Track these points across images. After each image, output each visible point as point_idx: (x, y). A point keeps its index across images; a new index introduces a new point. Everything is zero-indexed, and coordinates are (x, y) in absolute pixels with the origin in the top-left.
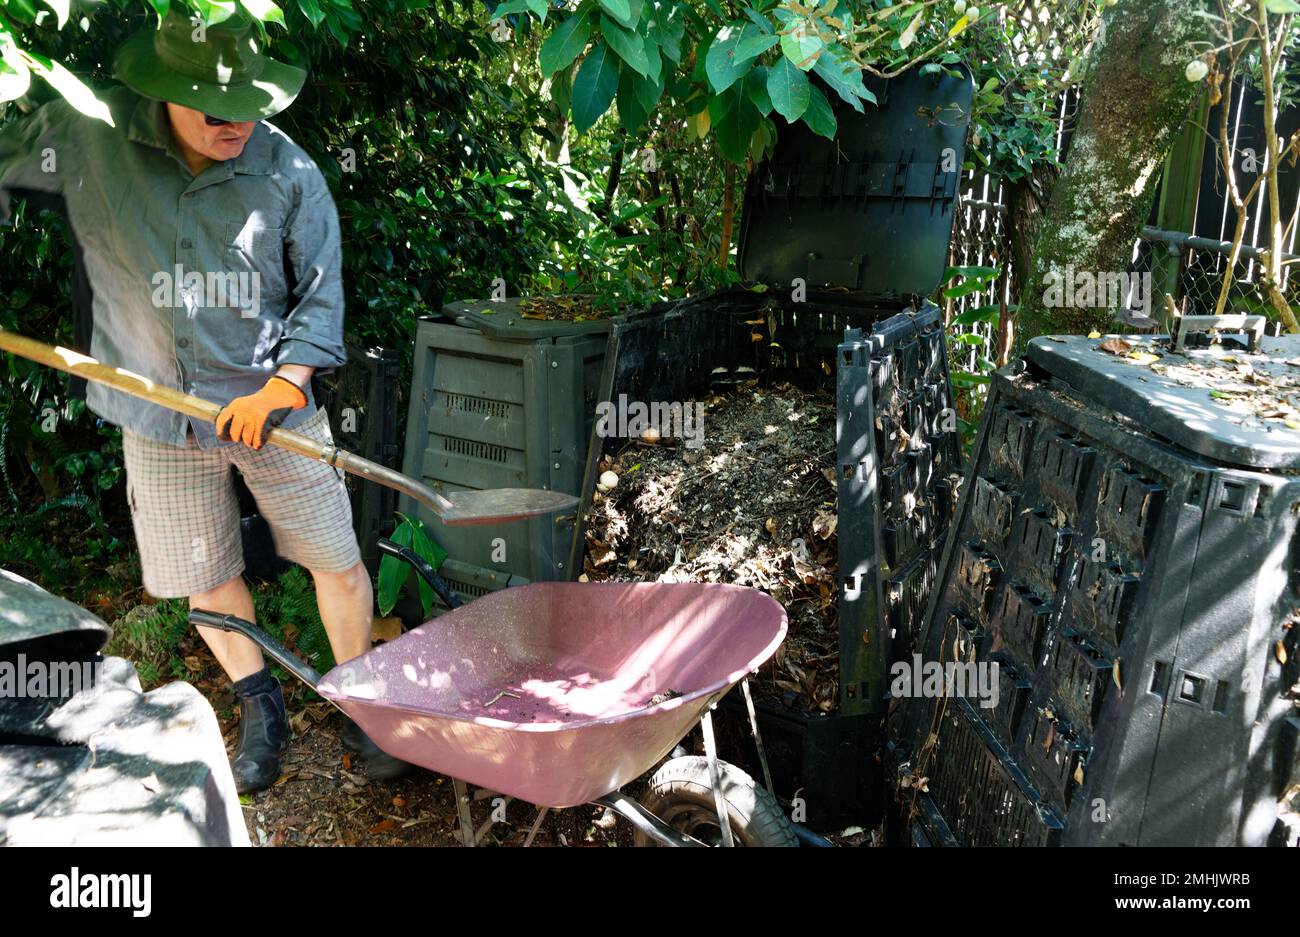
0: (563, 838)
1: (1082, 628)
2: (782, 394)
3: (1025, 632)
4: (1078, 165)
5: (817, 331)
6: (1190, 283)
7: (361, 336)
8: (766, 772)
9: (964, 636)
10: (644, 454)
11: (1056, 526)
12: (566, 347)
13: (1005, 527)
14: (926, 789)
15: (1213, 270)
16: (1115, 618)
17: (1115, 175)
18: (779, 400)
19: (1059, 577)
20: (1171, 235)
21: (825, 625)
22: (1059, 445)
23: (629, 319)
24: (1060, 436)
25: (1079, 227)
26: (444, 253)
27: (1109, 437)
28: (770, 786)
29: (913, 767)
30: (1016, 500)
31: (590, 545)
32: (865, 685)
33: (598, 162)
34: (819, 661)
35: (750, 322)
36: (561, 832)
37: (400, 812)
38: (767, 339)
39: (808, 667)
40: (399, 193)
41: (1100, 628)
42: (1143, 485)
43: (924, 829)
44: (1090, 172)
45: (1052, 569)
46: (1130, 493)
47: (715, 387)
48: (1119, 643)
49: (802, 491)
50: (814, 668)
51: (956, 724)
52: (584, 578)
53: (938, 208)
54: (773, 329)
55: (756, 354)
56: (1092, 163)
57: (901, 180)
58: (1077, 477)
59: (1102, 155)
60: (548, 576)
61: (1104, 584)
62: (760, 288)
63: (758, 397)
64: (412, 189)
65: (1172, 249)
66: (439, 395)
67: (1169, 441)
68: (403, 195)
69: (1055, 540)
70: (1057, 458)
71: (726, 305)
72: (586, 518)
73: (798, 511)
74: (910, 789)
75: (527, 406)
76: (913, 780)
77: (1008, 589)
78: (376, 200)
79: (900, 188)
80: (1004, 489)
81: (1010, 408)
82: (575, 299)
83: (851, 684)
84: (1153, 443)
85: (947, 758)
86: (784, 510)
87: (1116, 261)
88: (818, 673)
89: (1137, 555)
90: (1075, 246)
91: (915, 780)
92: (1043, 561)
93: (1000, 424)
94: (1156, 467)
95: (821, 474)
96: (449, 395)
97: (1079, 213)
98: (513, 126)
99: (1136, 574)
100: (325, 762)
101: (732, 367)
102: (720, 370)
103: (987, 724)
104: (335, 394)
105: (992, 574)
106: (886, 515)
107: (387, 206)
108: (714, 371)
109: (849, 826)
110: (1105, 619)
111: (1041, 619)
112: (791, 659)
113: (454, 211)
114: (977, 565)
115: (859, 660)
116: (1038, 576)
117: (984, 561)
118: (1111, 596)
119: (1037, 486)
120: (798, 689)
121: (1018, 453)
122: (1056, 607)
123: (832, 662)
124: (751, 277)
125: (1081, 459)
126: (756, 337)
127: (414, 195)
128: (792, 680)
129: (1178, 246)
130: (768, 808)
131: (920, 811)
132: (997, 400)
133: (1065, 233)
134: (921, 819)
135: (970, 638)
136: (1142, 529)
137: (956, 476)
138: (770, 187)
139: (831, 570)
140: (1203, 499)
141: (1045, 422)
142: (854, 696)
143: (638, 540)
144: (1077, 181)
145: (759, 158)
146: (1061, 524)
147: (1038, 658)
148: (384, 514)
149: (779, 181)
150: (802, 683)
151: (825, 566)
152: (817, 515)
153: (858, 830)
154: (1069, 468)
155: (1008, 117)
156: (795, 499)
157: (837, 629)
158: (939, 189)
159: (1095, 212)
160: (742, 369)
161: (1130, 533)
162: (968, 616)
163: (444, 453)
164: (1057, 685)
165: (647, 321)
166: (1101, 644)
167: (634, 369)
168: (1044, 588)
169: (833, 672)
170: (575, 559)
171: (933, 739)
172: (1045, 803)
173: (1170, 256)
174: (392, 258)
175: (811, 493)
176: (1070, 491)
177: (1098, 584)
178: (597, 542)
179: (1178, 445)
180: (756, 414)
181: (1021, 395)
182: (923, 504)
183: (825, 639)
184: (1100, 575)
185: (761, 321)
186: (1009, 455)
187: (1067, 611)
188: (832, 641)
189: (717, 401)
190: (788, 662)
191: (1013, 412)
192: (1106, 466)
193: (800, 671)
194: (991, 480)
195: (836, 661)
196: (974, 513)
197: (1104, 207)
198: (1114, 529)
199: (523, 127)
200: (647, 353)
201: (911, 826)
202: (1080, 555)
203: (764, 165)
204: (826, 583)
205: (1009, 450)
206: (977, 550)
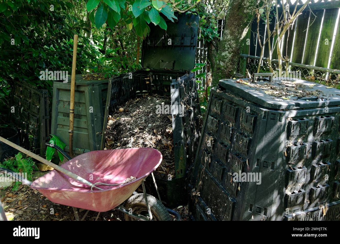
0: (104, 218)
1: (238, 152)
2: (155, 97)
3: (223, 154)
4: (226, 37)
5: (163, 81)
6: (249, 66)
7: (37, 86)
8: (159, 196)
9: (208, 156)
10: (120, 115)
11: (230, 127)
12: (96, 87)
13: (216, 128)
14: (199, 195)
15: (254, 63)
16: (246, 148)
17: (235, 40)
18: (155, 99)
19: (231, 140)
20: (244, 55)
21: (171, 156)
22: (229, 106)
23: (114, 79)
24: (230, 104)
25: (227, 52)
26: (60, 63)
27: (242, 104)
28: (160, 199)
29: (196, 190)
30: (219, 121)
31: (106, 140)
32: (181, 170)
33: (101, 38)
34: (170, 165)
35: (146, 79)
36: (104, 217)
37: (58, 217)
38: (150, 83)
39: (167, 167)
40: (45, 46)
41: (243, 151)
42: (252, 115)
43: (200, 205)
44: (229, 39)
45: (230, 138)
46: (249, 118)
47: (137, 96)
48: (247, 155)
49: (162, 122)
50: (168, 167)
51: (206, 178)
52: (105, 149)
53: (192, 48)
54: (151, 80)
55: (148, 87)
56: (229, 37)
57: (182, 41)
58: (235, 114)
59: (231, 35)
60: (95, 149)
61: (243, 140)
62: (148, 70)
63: (149, 98)
64: (49, 45)
65: (245, 58)
66: (61, 102)
67: (257, 104)
68: (46, 47)
69: (230, 130)
70: (229, 109)
71: (139, 74)
72: (105, 133)
73: (162, 127)
74: (195, 196)
75: (86, 104)
76: (196, 193)
77: (218, 143)
78: (39, 48)
79: (182, 43)
80: (216, 118)
81: (216, 98)
82: (98, 74)
83: (178, 170)
84: (253, 105)
85: (204, 187)
86: (158, 127)
87: (235, 61)
88: (170, 168)
89: (251, 133)
90: (226, 57)
91: (197, 193)
92: (227, 136)
93: (214, 102)
94: (254, 111)
95: (167, 117)
96: (63, 101)
97: (227, 49)
98: (77, 28)
99: (251, 138)
100: (34, 205)
101: (141, 90)
102: (138, 91)
103: (215, 178)
104: (30, 103)
105: (214, 140)
106: (184, 126)
107: (42, 50)
108: (137, 92)
109: (179, 206)
110: (244, 149)
111: (227, 150)
112: (162, 165)
113: (61, 51)
114: (210, 138)
115: (180, 164)
116: (226, 140)
117: (211, 137)
118: (245, 143)
119: (224, 117)
120: (165, 173)
121: (219, 109)
122: (231, 147)
123: (173, 165)
124: (145, 67)
125: (235, 109)
126: (147, 82)
127: (50, 47)
128: (163, 171)
129: (246, 57)
130: (160, 205)
131: (198, 201)
132: (212, 96)
133: (223, 54)
134: (199, 203)
135: (209, 156)
136: (252, 126)
137: (200, 116)
138: (149, 43)
139: (172, 142)
140: (266, 118)
141: (225, 101)
142: (179, 173)
143: (120, 138)
144: (226, 41)
145: (146, 36)
146: (231, 126)
147: (227, 160)
148: (46, 136)
149: (151, 42)
150: (165, 171)
151: (170, 141)
152: (167, 128)
153: (181, 206)
154: (232, 112)
155: (206, 26)
156: (161, 124)
157: (174, 156)
158: (192, 43)
159: (230, 49)
160: (144, 91)
161: (249, 127)
162: (208, 151)
163: (63, 117)
164: (232, 166)
165: (119, 79)
166: (243, 155)
167: (116, 92)
168: (227, 143)
169: (173, 168)
170: (103, 143)
171: (201, 182)
172: (231, 196)
173: (244, 60)
174: (45, 64)
175: (165, 122)
176: (233, 118)
177: (242, 140)
178: (109, 139)
179: (259, 105)
180: (149, 102)
181: (219, 94)
182: (193, 123)
183: (171, 159)
184: (242, 138)
185: (149, 78)
186: (217, 109)
187: (234, 148)
188: (173, 160)
189: (138, 100)
190: (162, 166)
191: (217, 99)
192: (242, 111)
193: (165, 168)
194: (212, 116)
195: (174, 165)
196: (208, 125)
197: (232, 47)
198: (245, 126)
199: (80, 29)
200: (119, 88)
201: (196, 205)
202: (236, 134)
203: (147, 37)
204: (170, 145)
205: (216, 108)
206: (209, 134)
